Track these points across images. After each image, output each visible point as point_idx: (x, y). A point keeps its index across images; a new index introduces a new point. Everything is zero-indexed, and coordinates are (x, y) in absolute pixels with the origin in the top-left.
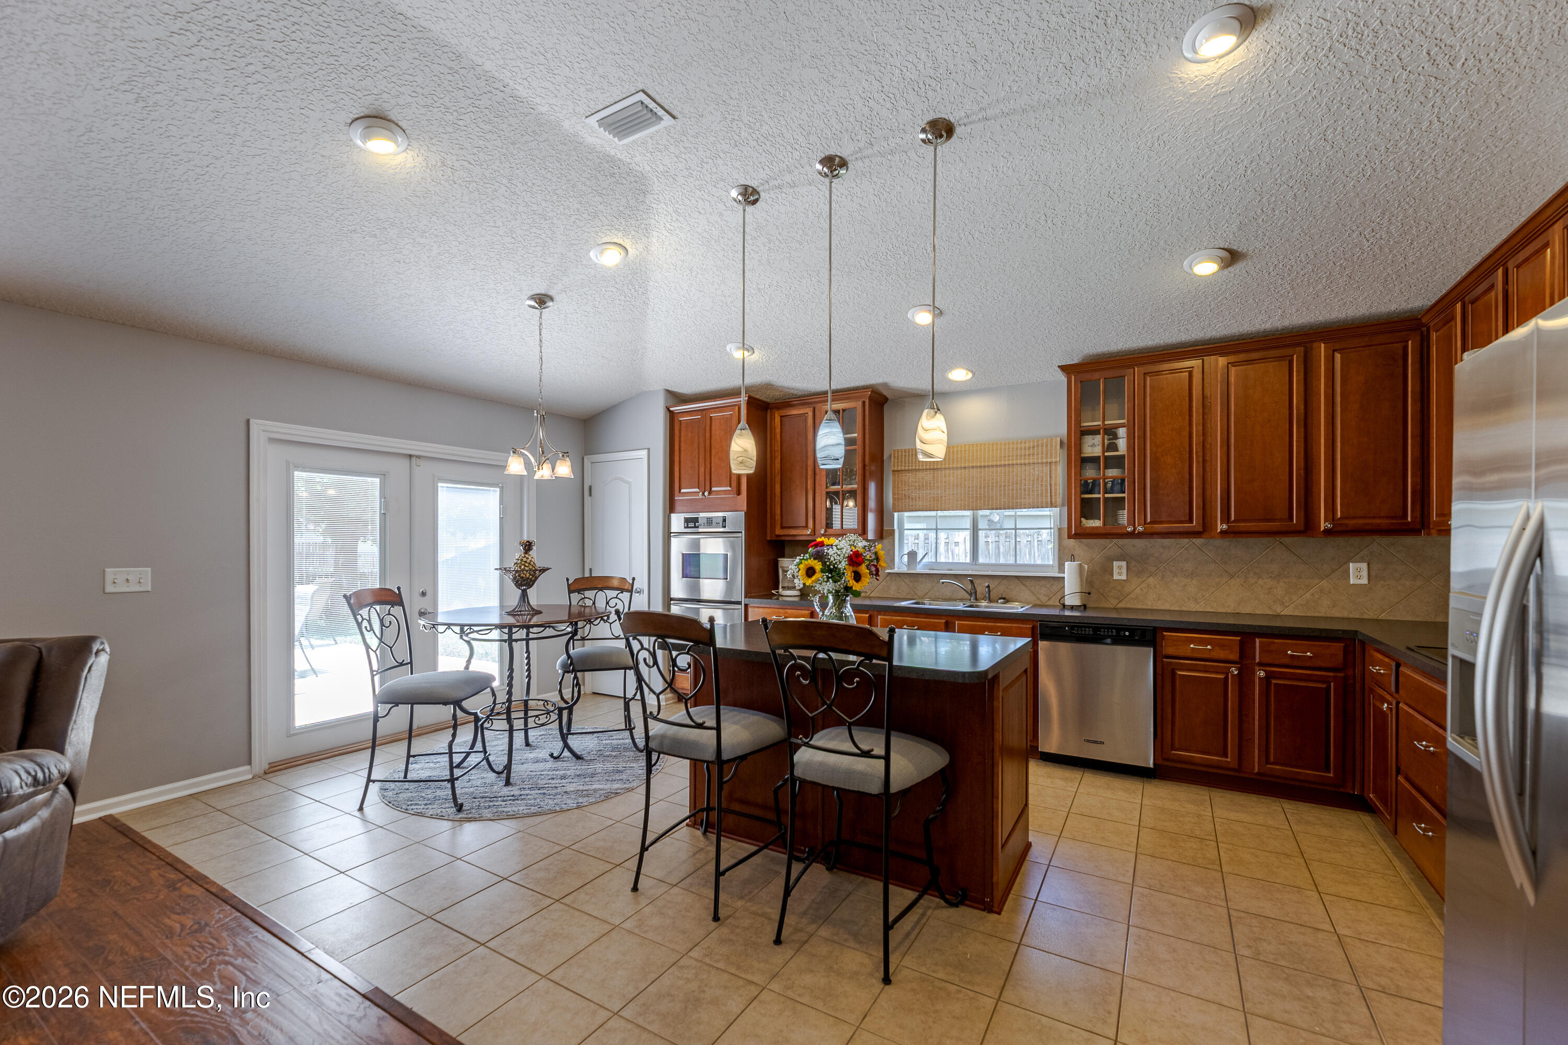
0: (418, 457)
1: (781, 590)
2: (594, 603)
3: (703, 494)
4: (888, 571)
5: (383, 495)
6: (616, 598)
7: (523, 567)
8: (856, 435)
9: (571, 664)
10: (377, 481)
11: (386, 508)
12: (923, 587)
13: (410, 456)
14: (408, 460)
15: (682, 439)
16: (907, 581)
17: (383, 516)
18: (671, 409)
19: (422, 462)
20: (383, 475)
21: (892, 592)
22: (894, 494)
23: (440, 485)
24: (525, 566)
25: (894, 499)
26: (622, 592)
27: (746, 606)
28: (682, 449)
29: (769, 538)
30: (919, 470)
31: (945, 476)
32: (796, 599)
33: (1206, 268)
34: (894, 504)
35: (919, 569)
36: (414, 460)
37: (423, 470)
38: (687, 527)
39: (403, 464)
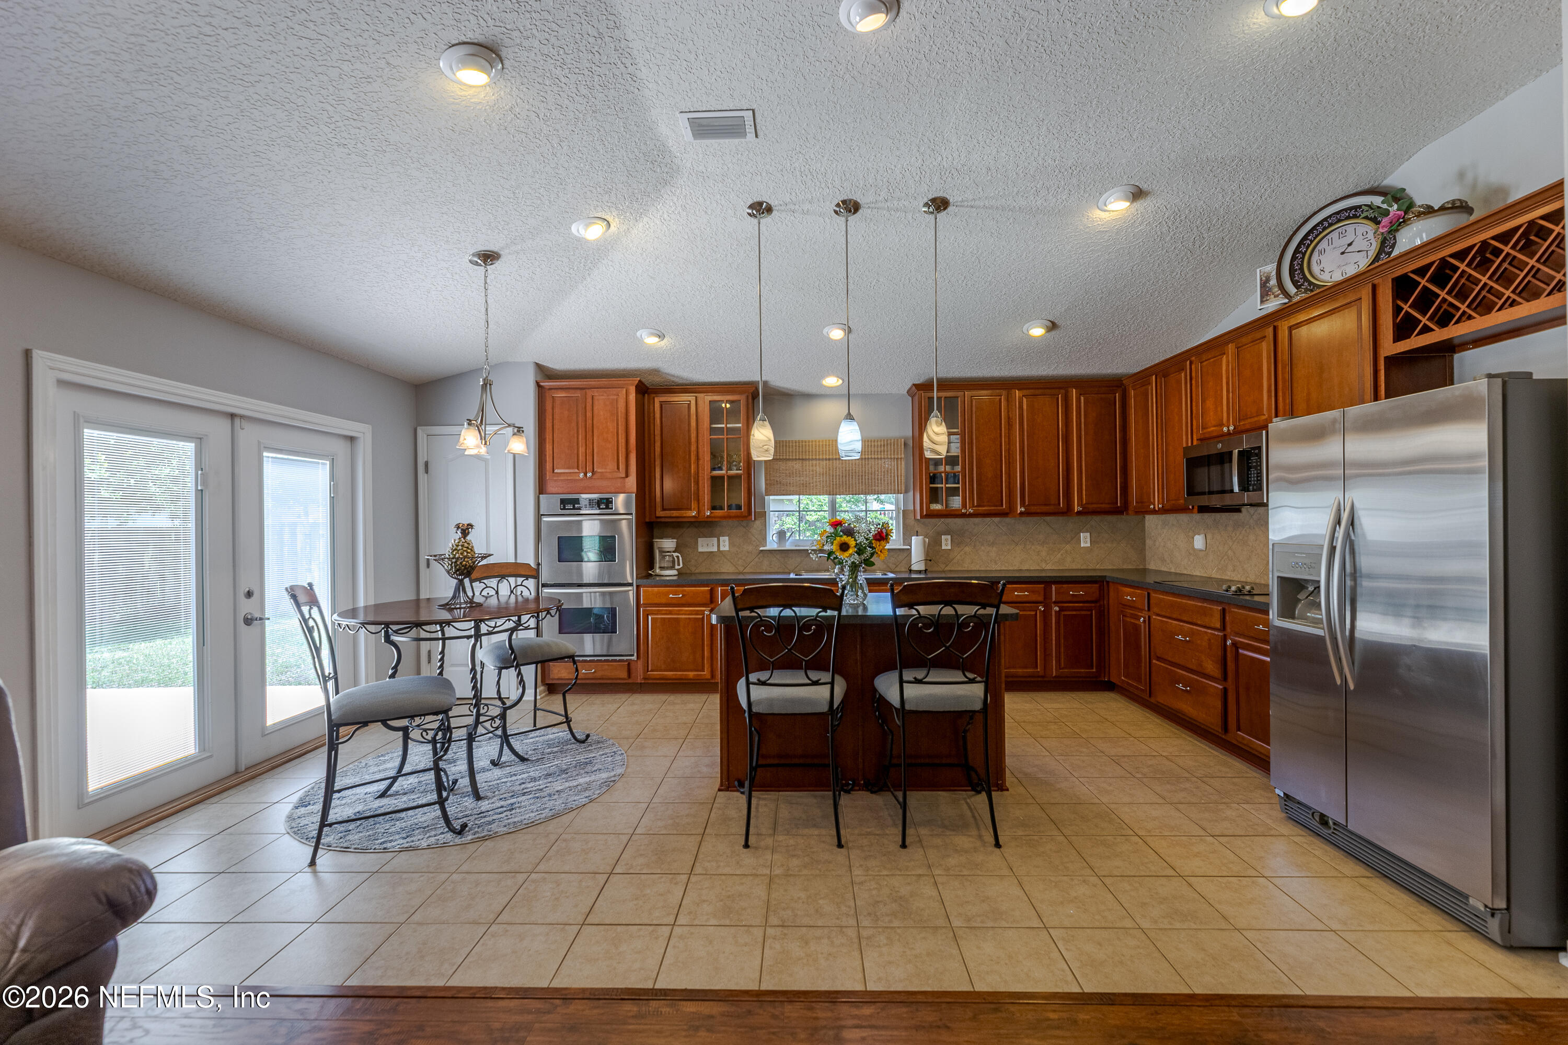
0: (242, 417)
1: (658, 571)
2: (497, 593)
3: (585, 474)
4: (761, 549)
5: (199, 466)
6: (521, 585)
7: (465, 554)
8: (740, 425)
9: (515, 658)
10: (190, 447)
11: (204, 483)
12: (793, 562)
13: (232, 416)
14: (230, 421)
15: (557, 417)
16: (778, 557)
17: (200, 494)
18: (542, 384)
19: (245, 424)
20: (199, 440)
21: (765, 567)
22: (766, 480)
23: (265, 454)
24: (468, 553)
25: (766, 484)
26: (527, 579)
27: (638, 587)
28: (556, 427)
29: (647, 520)
30: (789, 460)
31: (812, 466)
32: (675, 578)
33: (1037, 332)
34: (766, 489)
35: (788, 546)
36: (237, 421)
37: (248, 435)
38: (564, 509)
39: (224, 425)
